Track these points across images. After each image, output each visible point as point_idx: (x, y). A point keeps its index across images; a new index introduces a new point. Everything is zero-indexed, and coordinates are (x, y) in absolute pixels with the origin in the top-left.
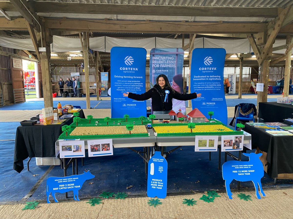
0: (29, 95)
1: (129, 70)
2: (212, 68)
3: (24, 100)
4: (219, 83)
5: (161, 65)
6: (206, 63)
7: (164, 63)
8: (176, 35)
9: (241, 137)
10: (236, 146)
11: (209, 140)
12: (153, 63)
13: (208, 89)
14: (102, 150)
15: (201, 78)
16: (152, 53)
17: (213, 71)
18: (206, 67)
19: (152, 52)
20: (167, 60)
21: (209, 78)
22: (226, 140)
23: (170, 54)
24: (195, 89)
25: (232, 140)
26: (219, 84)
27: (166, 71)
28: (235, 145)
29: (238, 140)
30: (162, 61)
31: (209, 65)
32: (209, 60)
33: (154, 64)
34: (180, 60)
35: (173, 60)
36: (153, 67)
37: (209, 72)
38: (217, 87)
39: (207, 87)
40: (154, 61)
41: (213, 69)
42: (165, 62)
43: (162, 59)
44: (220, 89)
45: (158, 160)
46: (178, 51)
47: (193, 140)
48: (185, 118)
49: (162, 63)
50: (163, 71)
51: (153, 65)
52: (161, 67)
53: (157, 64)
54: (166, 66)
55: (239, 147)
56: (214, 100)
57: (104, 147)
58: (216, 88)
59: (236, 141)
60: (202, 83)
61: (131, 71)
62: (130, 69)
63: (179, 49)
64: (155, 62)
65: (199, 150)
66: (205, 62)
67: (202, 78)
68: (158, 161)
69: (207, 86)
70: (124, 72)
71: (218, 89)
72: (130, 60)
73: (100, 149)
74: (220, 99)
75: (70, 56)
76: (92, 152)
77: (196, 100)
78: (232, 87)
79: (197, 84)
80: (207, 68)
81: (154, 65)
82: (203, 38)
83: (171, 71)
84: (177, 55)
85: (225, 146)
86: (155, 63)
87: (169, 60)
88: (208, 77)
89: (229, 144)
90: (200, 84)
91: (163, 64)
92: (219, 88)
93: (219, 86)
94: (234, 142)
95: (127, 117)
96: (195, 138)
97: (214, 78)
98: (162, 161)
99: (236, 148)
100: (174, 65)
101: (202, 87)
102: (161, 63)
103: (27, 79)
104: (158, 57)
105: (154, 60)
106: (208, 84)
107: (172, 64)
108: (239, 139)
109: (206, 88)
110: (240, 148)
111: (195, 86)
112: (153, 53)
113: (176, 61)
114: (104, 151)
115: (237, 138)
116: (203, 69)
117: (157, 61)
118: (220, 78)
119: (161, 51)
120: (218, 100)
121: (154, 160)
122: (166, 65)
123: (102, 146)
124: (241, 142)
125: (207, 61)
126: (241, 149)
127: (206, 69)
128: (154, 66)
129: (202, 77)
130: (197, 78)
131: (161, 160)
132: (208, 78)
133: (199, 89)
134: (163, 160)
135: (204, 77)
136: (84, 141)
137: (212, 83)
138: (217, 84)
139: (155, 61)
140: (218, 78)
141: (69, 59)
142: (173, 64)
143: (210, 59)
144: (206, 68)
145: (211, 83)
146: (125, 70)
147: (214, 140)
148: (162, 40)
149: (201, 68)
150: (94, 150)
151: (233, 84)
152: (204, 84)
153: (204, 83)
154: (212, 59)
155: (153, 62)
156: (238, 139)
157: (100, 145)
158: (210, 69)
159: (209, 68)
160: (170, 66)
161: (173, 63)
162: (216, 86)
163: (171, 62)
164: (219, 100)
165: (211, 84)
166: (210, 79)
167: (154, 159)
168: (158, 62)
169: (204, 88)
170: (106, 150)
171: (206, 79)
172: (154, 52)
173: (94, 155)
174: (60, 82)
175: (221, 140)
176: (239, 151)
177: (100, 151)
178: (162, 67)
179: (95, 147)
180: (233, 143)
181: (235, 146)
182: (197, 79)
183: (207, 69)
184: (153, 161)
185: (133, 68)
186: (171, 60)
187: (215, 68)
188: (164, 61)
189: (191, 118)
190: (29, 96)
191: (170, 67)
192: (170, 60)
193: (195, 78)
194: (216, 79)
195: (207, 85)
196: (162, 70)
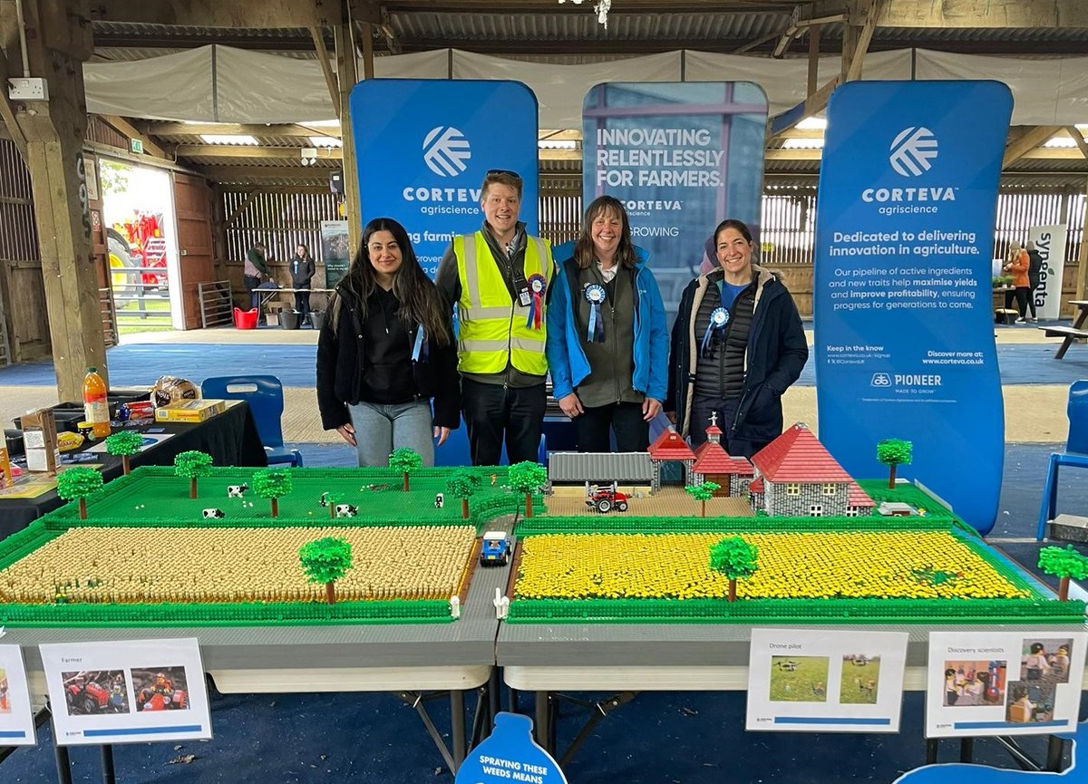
0: (147, 315)
1: (450, 199)
2: (933, 190)
3: (111, 339)
4: (969, 271)
5: (641, 173)
6: (899, 160)
7: (657, 164)
8: (784, 41)
9: (1068, 647)
10: (1028, 705)
11: (846, 659)
12: (599, 164)
13: (904, 305)
14: (140, 707)
15: (870, 244)
16: (594, 107)
17: (935, 209)
18: (903, 183)
19: (596, 102)
20: (675, 146)
21: (911, 245)
22: (962, 664)
23: (690, 115)
24: (840, 300)
25: (1001, 666)
26: (964, 277)
27: (668, 208)
28: (1022, 696)
29: (1043, 663)
30: (646, 153)
31: (918, 173)
32: (920, 149)
33: (604, 167)
34: (746, 150)
35: (704, 149)
36: (599, 184)
37: (916, 210)
38: (954, 294)
39: (899, 294)
40: (604, 152)
41: (936, 198)
42: (661, 155)
43: (649, 143)
44: (969, 305)
45: (512, 771)
46: (732, 98)
47: (738, 655)
48: (741, 480)
49: (650, 164)
50: (654, 205)
51: (600, 172)
52: (641, 184)
53: (620, 169)
54: (668, 180)
55: (1049, 709)
56: (937, 362)
57: (153, 688)
58: (948, 300)
59: (1030, 670)
60: (875, 272)
61: (461, 205)
62: (455, 195)
63: (738, 87)
64: (611, 158)
65: (778, 720)
66: (893, 159)
67: (875, 244)
68: (516, 776)
69: (901, 289)
70: (424, 210)
71: (959, 305)
72: (452, 149)
73: (126, 699)
74: (966, 359)
75: (314, 147)
76: (73, 716)
77: (838, 361)
78: (1044, 289)
79: (850, 278)
80: (907, 190)
81: (604, 175)
82: (914, 52)
83: (694, 204)
84: (727, 118)
85: (952, 699)
86: (612, 164)
87: (684, 148)
88: (910, 237)
89: (978, 687)
90: (866, 278)
91: (650, 169)
92: (967, 300)
93: (968, 288)
94: (1013, 674)
95: (405, 463)
96: (749, 643)
97: (940, 243)
98: (535, 775)
99: (1027, 715)
100: (714, 172)
101: (873, 294)
102: (642, 164)
103: (153, 247)
104: (626, 131)
105: (604, 148)
106: (906, 277)
107: (699, 169)
108: (1054, 659)
109: (894, 300)
110: (1055, 718)
111: (840, 284)
112: (601, 112)
113: (722, 152)
114: (154, 709)
115: (1036, 648)
116: (882, 195)
117: (619, 155)
118: (972, 245)
119: (640, 95)
120: (955, 362)
121: (488, 765)
122: (667, 176)
123: (139, 681)
124: (1065, 680)
125: (907, 153)
126: (1064, 723)
127: (897, 194)
128: (604, 182)
129: (874, 237)
130: (850, 245)
131: (530, 773)
132: (906, 244)
133: (859, 306)
134: (544, 771)
135: (886, 237)
136: (17, 647)
137: (930, 271)
138: (955, 277)
139: (612, 152)
140: (965, 243)
141: (309, 159)
142: (704, 168)
143: (922, 138)
144: (901, 192)
145: (923, 271)
146: (429, 203)
147: (877, 660)
148: (709, 64)
149: (871, 191)
150: (89, 704)
151: (1051, 272)
152: (888, 277)
153: (884, 272)
154: (934, 143)
155: (600, 159)
156: (1046, 656)
157: (122, 672)
158: (922, 197)
159: (914, 190)
160: (688, 179)
161: (708, 164)
162: (951, 288)
163: (693, 157)
164: (963, 362)
165: (920, 277)
166: (917, 250)
167: (491, 760)
168: (627, 159)
169: (885, 300)
170: (166, 707)
171: (897, 250)
172: (606, 105)
173: (87, 733)
174: (296, 263)
175: (924, 663)
176: (1051, 737)
177: (127, 710)
178: (645, 183)
179: (95, 687)
180: (1010, 683)
181: (1026, 701)
182: (851, 252)
183: (905, 195)
184: (487, 770)
185: (472, 191)
186: (697, 147)
187: (950, 190)
188: (658, 153)
189: (768, 483)
190: (149, 321)
191: (691, 184)
192: (689, 146)
193: (842, 245)
194: (955, 249)
195: (898, 283)
196: (650, 203)
